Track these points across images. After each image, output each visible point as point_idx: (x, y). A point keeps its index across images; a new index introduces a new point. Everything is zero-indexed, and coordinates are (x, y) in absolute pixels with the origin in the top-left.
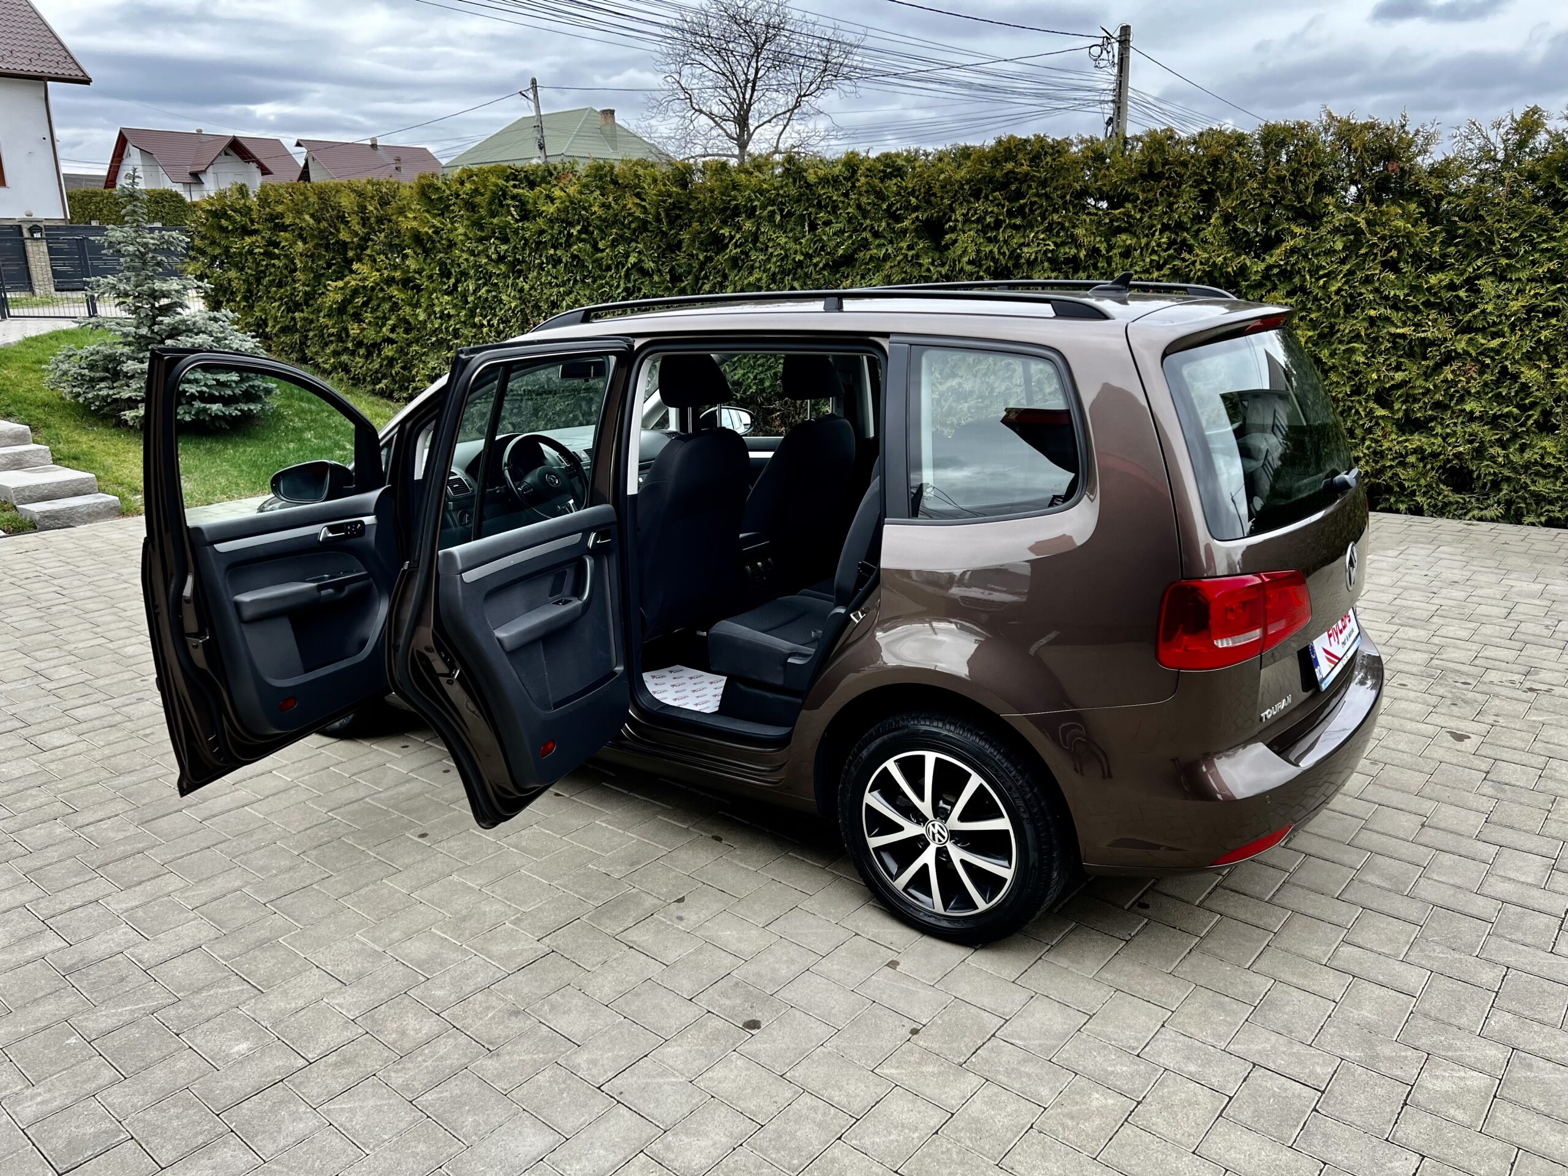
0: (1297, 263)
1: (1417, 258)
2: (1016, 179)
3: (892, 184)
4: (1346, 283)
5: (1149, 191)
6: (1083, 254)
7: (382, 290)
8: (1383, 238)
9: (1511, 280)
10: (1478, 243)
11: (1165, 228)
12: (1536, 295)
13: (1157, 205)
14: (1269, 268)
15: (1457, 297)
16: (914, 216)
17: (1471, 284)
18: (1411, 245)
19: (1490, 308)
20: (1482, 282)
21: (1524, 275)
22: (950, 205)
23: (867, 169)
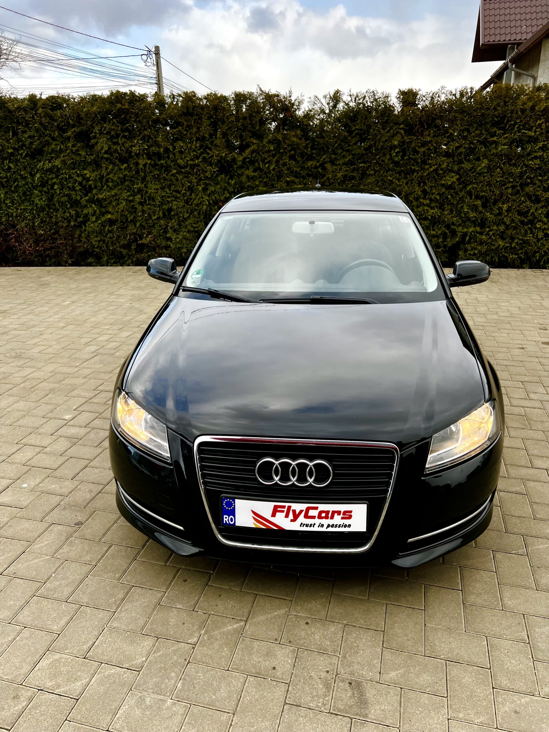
0: (255, 157)
1: (302, 155)
2: (124, 113)
3: (58, 113)
4: (276, 166)
5: (188, 121)
6: (162, 150)
8: (288, 145)
9: (336, 165)
10: (323, 148)
11: (198, 139)
12: (346, 170)
13: (193, 128)
14: (245, 159)
15: (318, 171)
16: (73, 130)
17: (322, 166)
18: (299, 149)
19: (330, 176)
20: (327, 165)
21: (341, 162)
22: (92, 125)
23: (43, 104)
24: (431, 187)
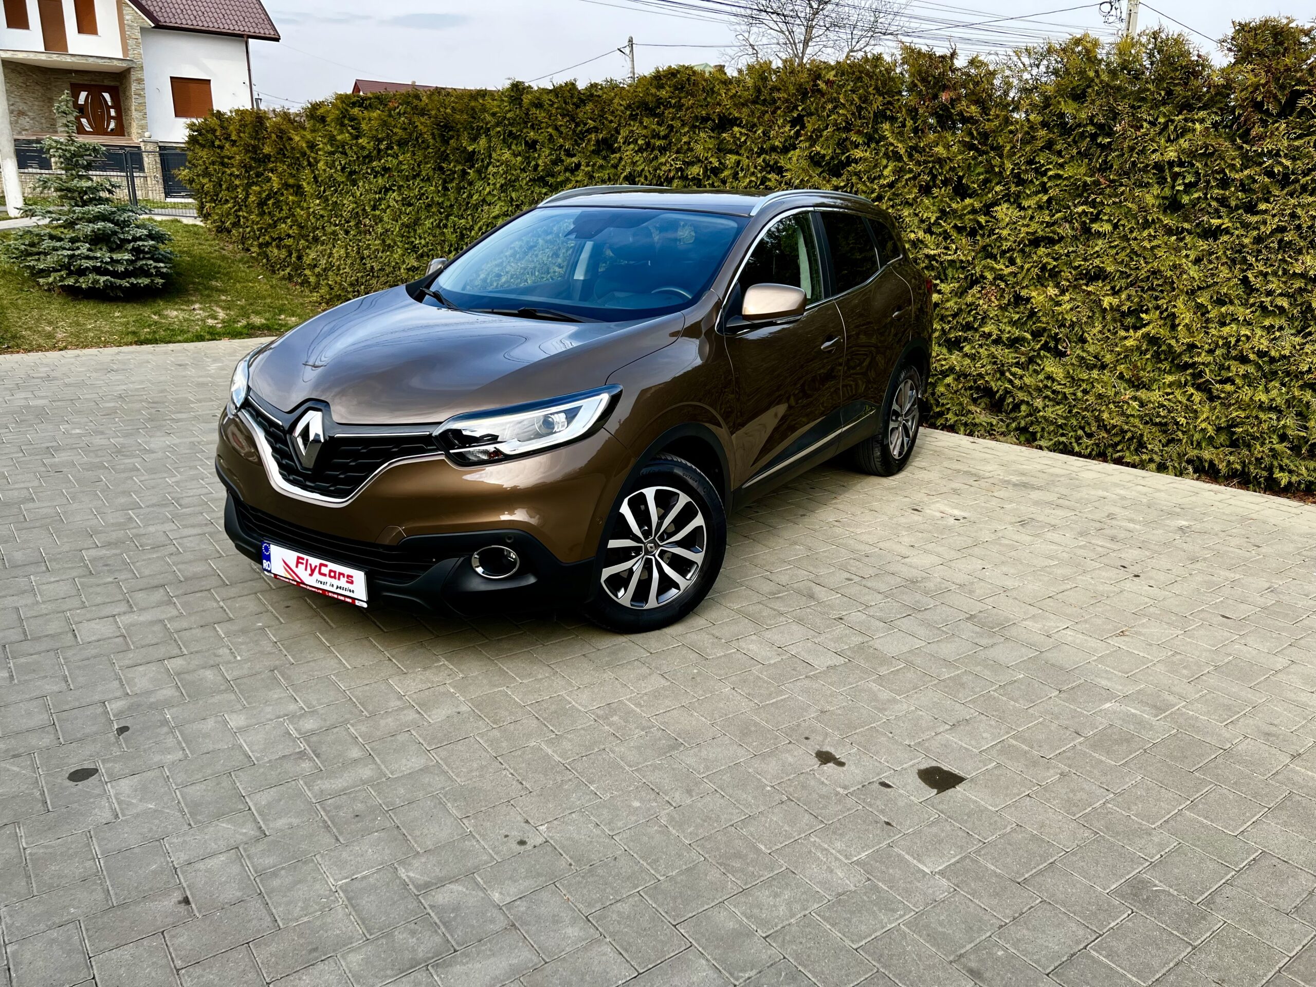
7: (282, 194)
9: (1024, 209)
11: (762, 151)
15: (979, 223)
17: (989, 210)
19: (1005, 233)
20: (998, 208)
21: (1033, 202)
22: (616, 128)
24: (1265, 275)
